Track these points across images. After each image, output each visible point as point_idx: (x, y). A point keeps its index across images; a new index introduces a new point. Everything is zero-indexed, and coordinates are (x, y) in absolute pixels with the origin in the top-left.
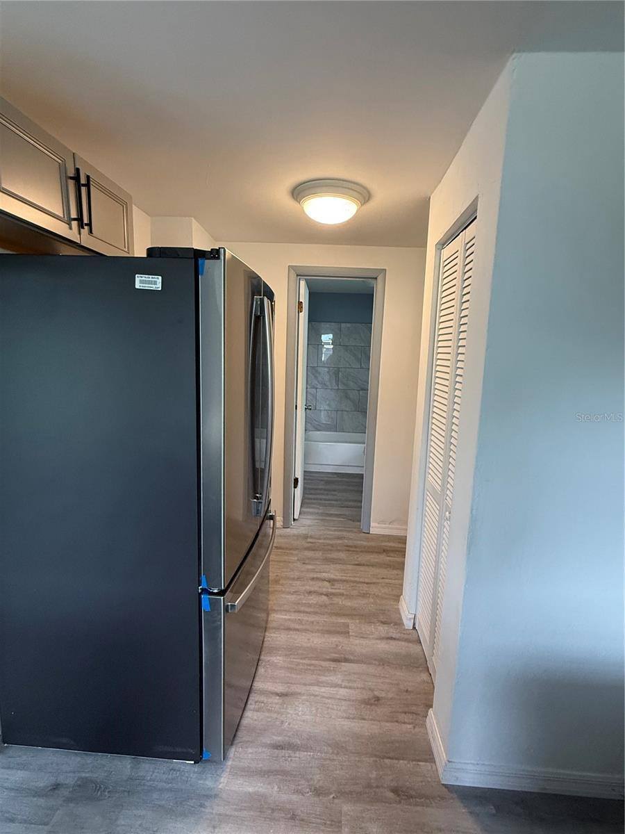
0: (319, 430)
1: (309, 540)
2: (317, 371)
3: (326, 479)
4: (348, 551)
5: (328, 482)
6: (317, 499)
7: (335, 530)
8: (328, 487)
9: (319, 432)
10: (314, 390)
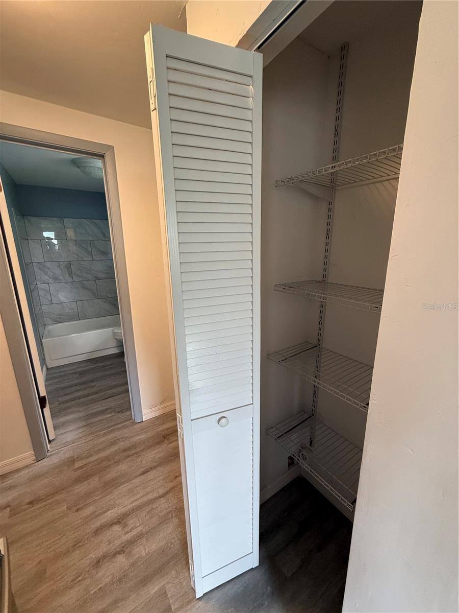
1: (77, 465)
2: (44, 266)
3: (79, 370)
4: (129, 456)
5: (81, 374)
6: (74, 399)
7: (105, 434)
8: (83, 379)
9: (60, 324)
10: (46, 286)
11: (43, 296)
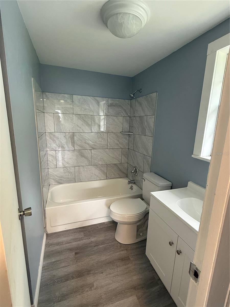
0: (61, 183)
2: (54, 136)
9: (61, 186)
10: (54, 152)
11: (51, 160)
